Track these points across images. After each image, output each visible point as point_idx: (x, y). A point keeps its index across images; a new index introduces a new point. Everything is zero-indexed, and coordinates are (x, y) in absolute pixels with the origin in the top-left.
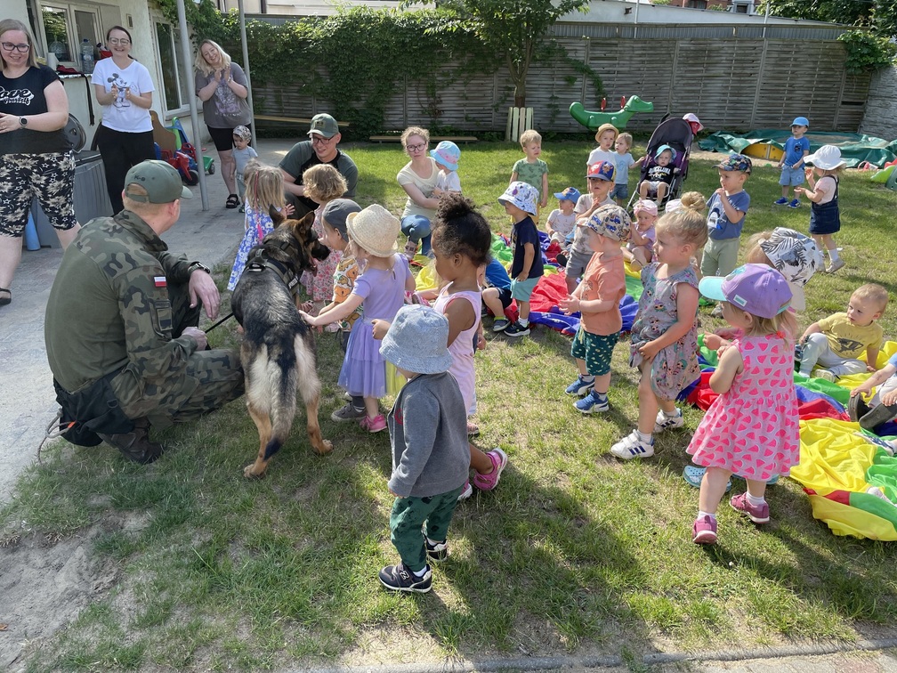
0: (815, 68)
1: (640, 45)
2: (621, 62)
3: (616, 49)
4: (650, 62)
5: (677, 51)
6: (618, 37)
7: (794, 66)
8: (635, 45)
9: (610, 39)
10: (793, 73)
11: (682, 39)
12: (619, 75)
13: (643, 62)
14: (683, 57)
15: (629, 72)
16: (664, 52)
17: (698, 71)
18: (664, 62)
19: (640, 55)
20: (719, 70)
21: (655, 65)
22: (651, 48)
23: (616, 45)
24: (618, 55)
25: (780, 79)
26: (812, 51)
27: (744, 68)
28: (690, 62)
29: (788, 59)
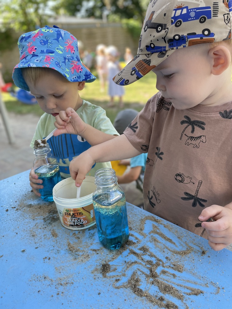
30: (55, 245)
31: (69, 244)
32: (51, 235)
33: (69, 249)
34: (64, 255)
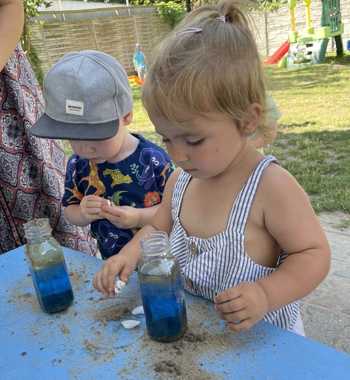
0: (158, 31)
1: (72, 25)
2: (66, 38)
3: (59, 29)
4: (82, 36)
5: (94, 28)
6: (56, 21)
7: (151, 30)
8: (70, 26)
9: (53, 22)
10: (151, 34)
11: (94, 19)
12: (68, 47)
13: (78, 36)
14: (98, 31)
15: (73, 45)
16: (87, 29)
17: (108, 39)
18: (89, 35)
19: (75, 32)
20: (118, 37)
21: (85, 38)
22: (80, 27)
23: (58, 26)
24: (62, 33)
25: (146, 39)
26: (155, 21)
27: (129, 35)
28: (103, 34)
29: (145, 27)
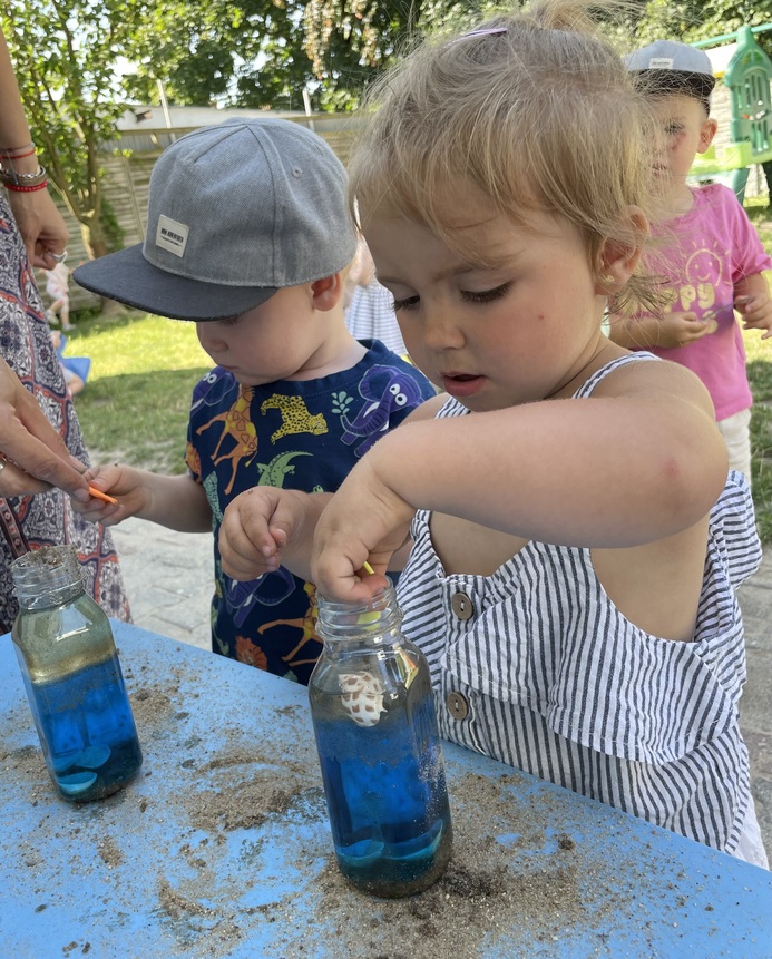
6: (157, 148)
30: (112, 895)
31: (164, 890)
32: (99, 859)
33: (165, 907)
34: (145, 930)
